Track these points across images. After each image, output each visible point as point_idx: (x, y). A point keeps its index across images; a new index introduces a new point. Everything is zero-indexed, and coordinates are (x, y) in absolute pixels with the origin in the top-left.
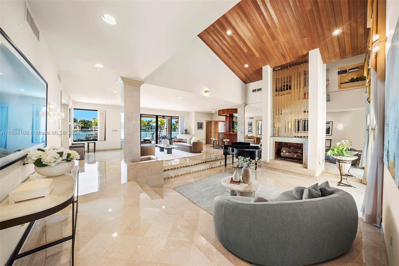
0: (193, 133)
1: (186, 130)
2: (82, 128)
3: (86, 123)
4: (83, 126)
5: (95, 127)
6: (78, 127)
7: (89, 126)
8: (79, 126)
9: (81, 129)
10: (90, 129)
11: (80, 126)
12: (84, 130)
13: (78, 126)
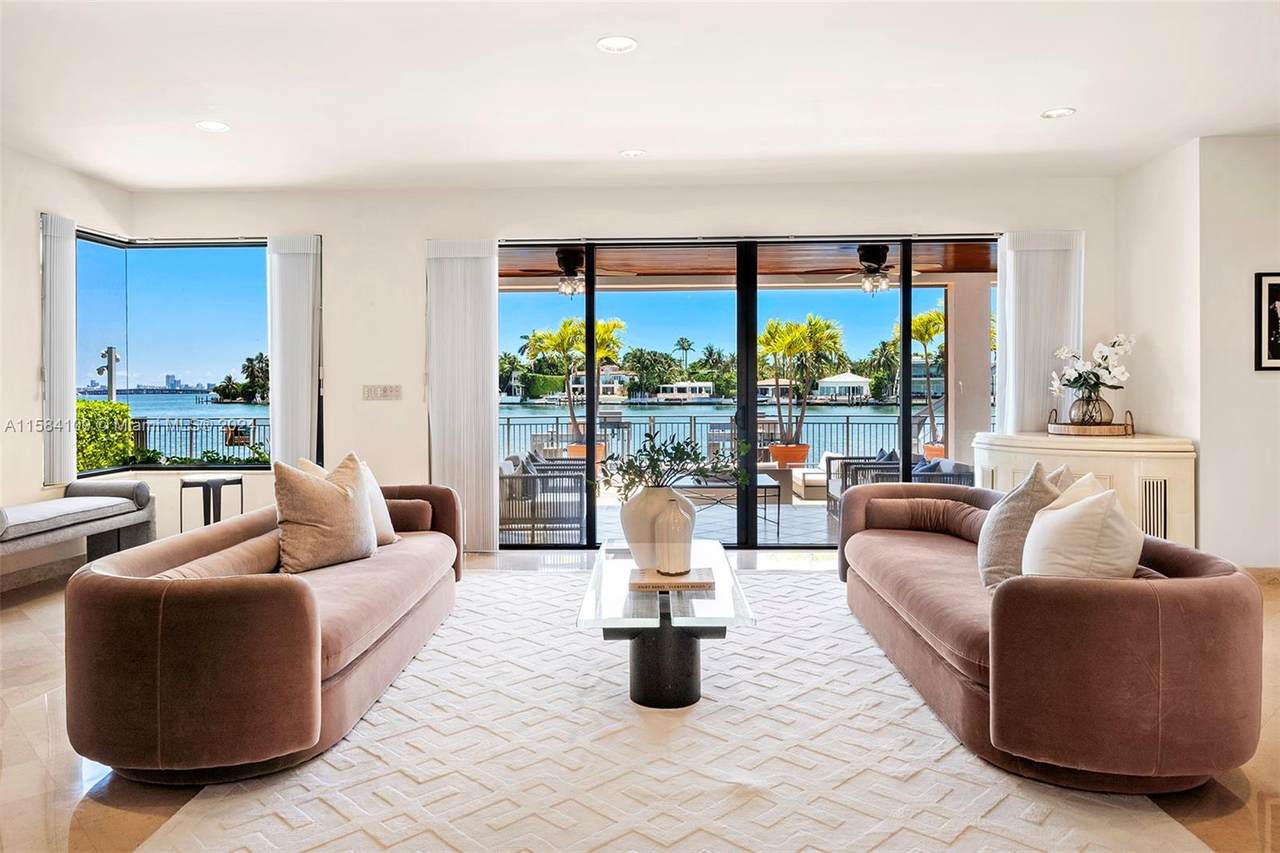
0: (1188, 418)
1: (1089, 385)
2: (633, 389)
3: (646, 368)
4: (637, 379)
5: (682, 385)
6: (616, 386)
7: (661, 382)
8: (621, 382)
9: (630, 397)
10: (662, 397)
11: (627, 380)
12: (639, 400)
13: (616, 381)
